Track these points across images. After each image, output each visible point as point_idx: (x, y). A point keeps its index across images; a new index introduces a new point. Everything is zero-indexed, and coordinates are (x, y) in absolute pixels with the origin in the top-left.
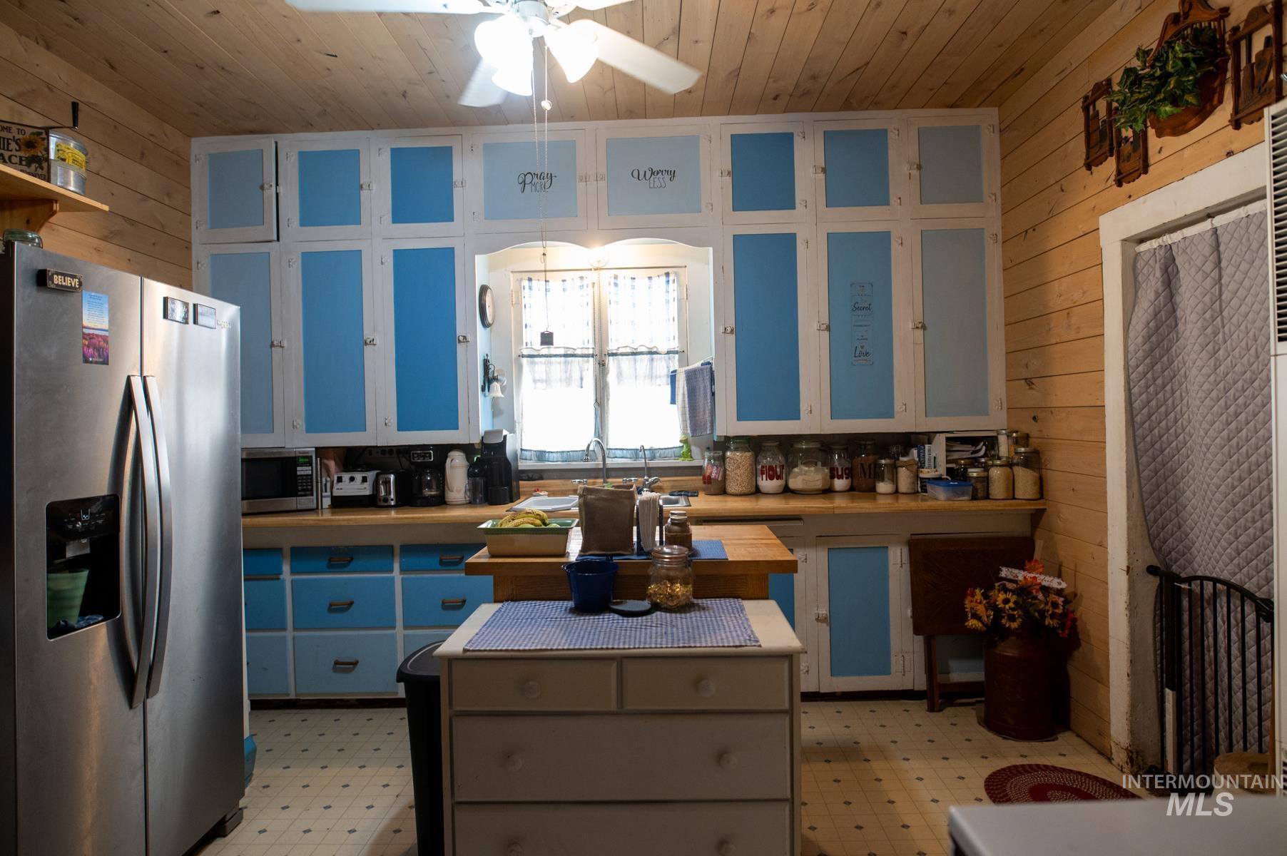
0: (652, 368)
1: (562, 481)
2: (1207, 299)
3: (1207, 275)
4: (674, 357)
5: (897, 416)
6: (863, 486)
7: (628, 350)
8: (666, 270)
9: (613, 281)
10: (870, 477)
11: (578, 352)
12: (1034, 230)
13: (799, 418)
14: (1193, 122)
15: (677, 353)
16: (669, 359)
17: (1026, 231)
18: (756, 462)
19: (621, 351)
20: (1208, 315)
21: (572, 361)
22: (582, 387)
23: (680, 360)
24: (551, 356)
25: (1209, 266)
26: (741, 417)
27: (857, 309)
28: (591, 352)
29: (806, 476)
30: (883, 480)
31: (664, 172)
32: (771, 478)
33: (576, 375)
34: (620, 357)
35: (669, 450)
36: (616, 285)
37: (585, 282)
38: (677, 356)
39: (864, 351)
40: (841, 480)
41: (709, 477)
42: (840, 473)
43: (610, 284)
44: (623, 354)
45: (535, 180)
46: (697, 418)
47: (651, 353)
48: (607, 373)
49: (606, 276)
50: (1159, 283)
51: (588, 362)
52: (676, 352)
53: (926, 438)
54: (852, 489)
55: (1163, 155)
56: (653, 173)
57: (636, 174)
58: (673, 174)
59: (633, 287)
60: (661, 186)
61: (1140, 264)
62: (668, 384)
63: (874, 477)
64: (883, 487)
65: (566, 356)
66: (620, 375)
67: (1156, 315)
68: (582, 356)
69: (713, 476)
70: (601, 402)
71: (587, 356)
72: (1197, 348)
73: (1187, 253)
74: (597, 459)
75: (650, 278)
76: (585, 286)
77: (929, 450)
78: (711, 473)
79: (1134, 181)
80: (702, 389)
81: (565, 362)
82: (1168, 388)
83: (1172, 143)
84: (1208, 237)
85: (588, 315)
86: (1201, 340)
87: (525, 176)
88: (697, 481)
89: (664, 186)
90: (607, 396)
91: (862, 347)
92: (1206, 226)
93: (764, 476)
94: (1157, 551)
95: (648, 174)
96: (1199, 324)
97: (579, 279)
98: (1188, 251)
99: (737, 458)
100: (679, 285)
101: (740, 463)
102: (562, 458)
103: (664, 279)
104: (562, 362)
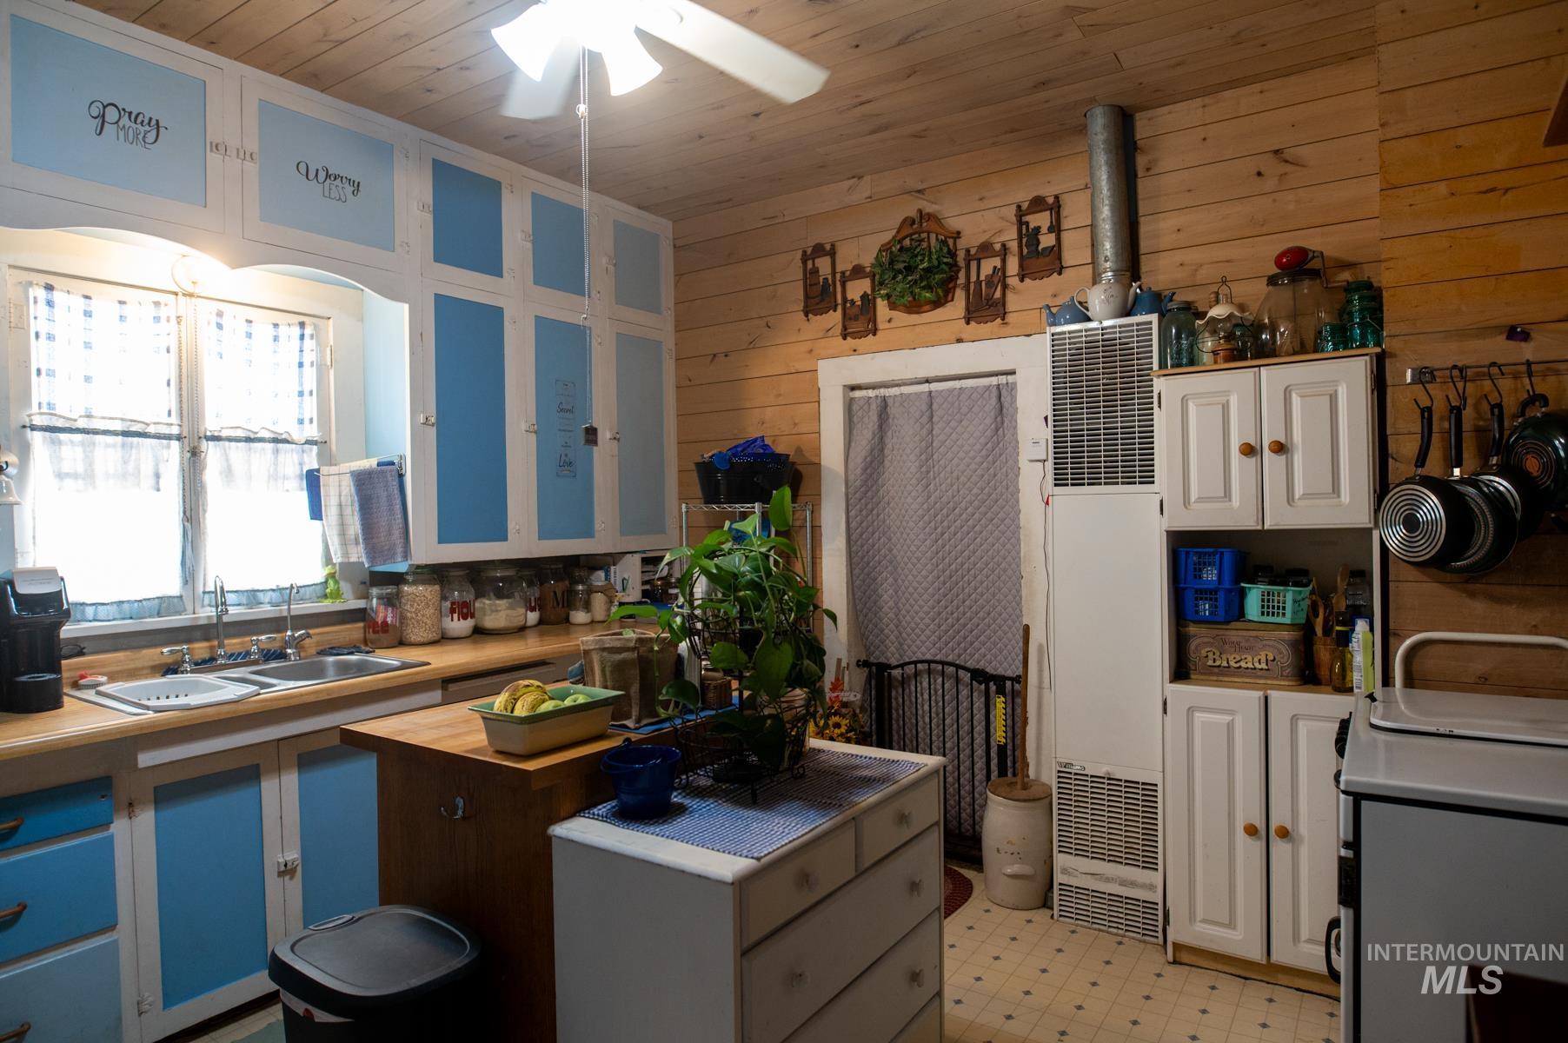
0: (276, 464)
1: (128, 653)
2: (924, 444)
3: (922, 427)
4: (311, 450)
5: (597, 535)
6: (554, 618)
7: (240, 433)
8: (302, 319)
9: (214, 319)
10: (563, 606)
11: (152, 429)
12: (726, 356)
13: (505, 539)
14: (927, 307)
15: (316, 445)
16: (303, 451)
17: (715, 355)
18: (444, 598)
19: (224, 434)
20: (923, 457)
21: (132, 443)
22: (158, 490)
23: (320, 455)
24: (95, 432)
25: (925, 419)
26: (442, 539)
27: (561, 410)
28: (175, 430)
29: (497, 613)
30: (577, 609)
31: (344, 180)
32: (465, 618)
33: (147, 469)
34: (227, 443)
35: (307, 588)
36: (220, 326)
37: (163, 312)
38: (315, 447)
39: (567, 460)
40: (534, 613)
41: (385, 623)
42: (533, 605)
43: (209, 323)
44: (230, 439)
45: (125, 121)
46: (375, 540)
47: (276, 441)
48: (204, 468)
49: (206, 310)
50: (876, 427)
51: (168, 447)
52: (314, 443)
53: (610, 559)
54: (541, 622)
55: (892, 325)
56: (328, 176)
57: (303, 168)
58: (357, 187)
59: (249, 335)
60: (340, 199)
61: (855, 407)
62: (302, 489)
63: (568, 606)
64: (579, 616)
65: (126, 434)
66: (228, 473)
67: (871, 452)
68: (158, 436)
69: (389, 620)
70: (192, 515)
71: (169, 437)
72: (914, 481)
73: (904, 407)
74: (185, 610)
75: (276, 325)
76: (163, 320)
77: (615, 572)
78: (386, 617)
79: (860, 338)
80: (383, 499)
81: (123, 445)
82: (875, 512)
83: (901, 317)
84: (925, 397)
85: (168, 367)
86: (918, 475)
87: (105, 107)
88: (355, 631)
89: (344, 200)
90: (203, 505)
91: (566, 455)
92: (925, 387)
93: (456, 616)
94: (867, 649)
95: (322, 175)
96: (917, 464)
97: (153, 306)
98: (905, 404)
99: (420, 595)
100: (318, 344)
101: (430, 600)
102: (120, 613)
103: (297, 331)
104: (119, 444)
